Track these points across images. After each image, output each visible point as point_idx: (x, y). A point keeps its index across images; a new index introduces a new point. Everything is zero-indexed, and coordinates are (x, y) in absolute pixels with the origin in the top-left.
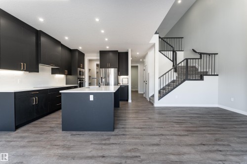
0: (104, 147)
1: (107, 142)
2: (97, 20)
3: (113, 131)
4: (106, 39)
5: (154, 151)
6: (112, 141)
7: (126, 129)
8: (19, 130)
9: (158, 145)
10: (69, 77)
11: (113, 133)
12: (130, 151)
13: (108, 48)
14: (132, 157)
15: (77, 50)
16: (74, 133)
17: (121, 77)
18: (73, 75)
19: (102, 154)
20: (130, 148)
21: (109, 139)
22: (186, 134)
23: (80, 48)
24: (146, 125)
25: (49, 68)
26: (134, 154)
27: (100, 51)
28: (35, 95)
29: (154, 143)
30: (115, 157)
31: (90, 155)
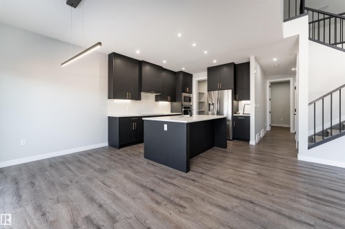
0: (162, 183)
1: (169, 180)
2: (180, 35)
3: (187, 172)
4: (206, 52)
5: (211, 213)
6: (174, 181)
7: (203, 176)
8: (122, 149)
9: (225, 209)
10: (175, 104)
11: (184, 174)
12: (181, 198)
13: (215, 63)
14: (176, 204)
15: (181, 72)
16: (151, 162)
17: (242, 103)
18: (178, 101)
19: (152, 188)
20: (185, 195)
21: (173, 178)
22: (312, 223)
23: (183, 69)
24: (240, 180)
25: (152, 96)
26: (182, 203)
27: (208, 68)
28: (134, 121)
29: (223, 205)
30: (162, 196)
31: (145, 184)
